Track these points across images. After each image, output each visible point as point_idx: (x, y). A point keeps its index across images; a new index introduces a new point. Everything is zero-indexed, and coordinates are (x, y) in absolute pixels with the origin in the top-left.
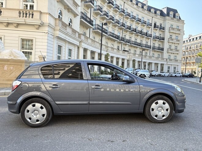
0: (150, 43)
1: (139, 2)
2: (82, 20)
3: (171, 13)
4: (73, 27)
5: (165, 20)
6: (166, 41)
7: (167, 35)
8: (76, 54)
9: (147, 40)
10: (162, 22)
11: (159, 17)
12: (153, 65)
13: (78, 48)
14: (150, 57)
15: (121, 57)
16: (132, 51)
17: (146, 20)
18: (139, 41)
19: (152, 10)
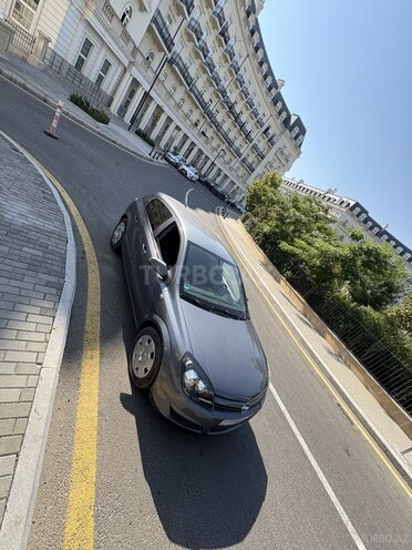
0: (245, 150)
1: (272, 75)
2: (154, 26)
3: (297, 129)
4: (128, 28)
5: (282, 133)
6: (264, 162)
7: (270, 157)
8: (116, 77)
9: (243, 144)
10: (277, 133)
11: (280, 122)
12: (228, 181)
13: (125, 70)
14: (231, 169)
15: (192, 138)
16: (214, 143)
17: (260, 112)
18: (231, 136)
19: (279, 105)
